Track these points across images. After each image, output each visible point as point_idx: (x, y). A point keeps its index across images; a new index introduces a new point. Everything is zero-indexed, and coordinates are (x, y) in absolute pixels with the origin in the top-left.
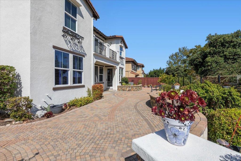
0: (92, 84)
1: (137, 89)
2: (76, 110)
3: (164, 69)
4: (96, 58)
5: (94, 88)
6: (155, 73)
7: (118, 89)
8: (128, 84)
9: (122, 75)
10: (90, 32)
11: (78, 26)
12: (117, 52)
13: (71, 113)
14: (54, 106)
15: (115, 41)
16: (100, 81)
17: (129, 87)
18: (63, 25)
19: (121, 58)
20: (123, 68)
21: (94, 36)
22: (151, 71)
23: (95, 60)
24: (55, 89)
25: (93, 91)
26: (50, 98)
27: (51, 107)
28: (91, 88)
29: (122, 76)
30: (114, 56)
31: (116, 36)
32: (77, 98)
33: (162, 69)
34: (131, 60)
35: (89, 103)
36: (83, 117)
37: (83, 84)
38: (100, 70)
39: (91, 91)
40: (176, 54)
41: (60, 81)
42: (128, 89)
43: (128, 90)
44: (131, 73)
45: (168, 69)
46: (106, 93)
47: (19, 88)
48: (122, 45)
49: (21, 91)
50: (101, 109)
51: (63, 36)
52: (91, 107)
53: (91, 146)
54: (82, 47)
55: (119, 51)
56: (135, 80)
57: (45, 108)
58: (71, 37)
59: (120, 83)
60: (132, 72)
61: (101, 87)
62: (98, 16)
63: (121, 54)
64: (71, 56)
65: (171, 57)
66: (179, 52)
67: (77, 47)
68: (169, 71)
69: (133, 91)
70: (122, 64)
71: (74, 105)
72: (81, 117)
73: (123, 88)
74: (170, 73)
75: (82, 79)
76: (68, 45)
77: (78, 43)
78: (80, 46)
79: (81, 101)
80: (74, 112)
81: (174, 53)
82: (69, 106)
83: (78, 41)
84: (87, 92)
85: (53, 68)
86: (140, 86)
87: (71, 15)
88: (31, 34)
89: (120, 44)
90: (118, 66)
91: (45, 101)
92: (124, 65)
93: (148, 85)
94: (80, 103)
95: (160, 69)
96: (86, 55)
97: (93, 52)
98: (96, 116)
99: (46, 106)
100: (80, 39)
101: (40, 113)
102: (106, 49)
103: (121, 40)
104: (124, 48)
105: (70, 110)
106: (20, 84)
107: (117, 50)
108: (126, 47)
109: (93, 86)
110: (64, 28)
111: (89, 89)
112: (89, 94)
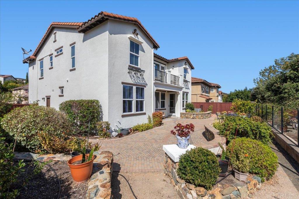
0: (152, 111)
1: (203, 117)
2: (138, 134)
3: (251, 90)
4: (156, 87)
5: (154, 116)
6: (237, 95)
7: (181, 117)
8: (193, 111)
9: (186, 100)
10: (151, 63)
11: (140, 60)
12: (180, 76)
13: (135, 135)
14: (123, 130)
15: (178, 64)
16: (161, 107)
17: (194, 114)
18: (129, 64)
19: (186, 81)
20: (188, 93)
21: (154, 66)
22: (231, 92)
23: (156, 88)
24: (123, 116)
25: (153, 119)
26: (120, 123)
27: (121, 130)
28: (151, 116)
29: (187, 102)
30: (177, 82)
31: (179, 59)
32: (139, 124)
33: (248, 89)
34: (200, 81)
35: (149, 129)
36: (143, 139)
37: (144, 112)
38: (162, 95)
39: (152, 118)
40: (270, 67)
41: (126, 110)
42: (192, 116)
43: (192, 118)
44: (200, 96)
45: (255, 90)
46: (167, 121)
47: (101, 115)
48: (187, 67)
49: (102, 117)
50: (158, 134)
51: (129, 73)
52: (151, 133)
53: (147, 154)
54: (143, 79)
55: (183, 74)
56: (205, 106)
57: (117, 131)
58: (135, 72)
59: (183, 109)
60: (202, 96)
61: (161, 115)
62: (158, 46)
63: (185, 77)
64: (134, 88)
65: (263, 72)
66: (275, 65)
67: (139, 80)
68: (257, 93)
69: (197, 119)
70: (186, 88)
71: (137, 130)
72: (142, 139)
73: (186, 116)
74: (258, 96)
75: (143, 107)
76: (132, 79)
77: (140, 76)
78: (142, 78)
79: (142, 127)
80: (137, 135)
81: (268, 67)
82: (133, 130)
83: (140, 73)
84: (148, 119)
85: (122, 99)
86: (208, 114)
87: (134, 54)
88: (109, 76)
89: (184, 66)
90: (181, 91)
91: (117, 125)
92: (189, 89)
93: (221, 112)
94: (142, 128)
95: (246, 89)
96: (147, 85)
97: (153, 82)
98: (154, 139)
99: (118, 129)
100: (142, 72)
101: (114, 134)
102: (166, 75)
103: (186, 61)
104: (189, 70)
105: (134, 133)
106: (102, 112)
107: (180, 74)
108: (192, 68)
109: (153, 114)
110: (129, 66)
111: (149, 117)
112: (150, 121)
